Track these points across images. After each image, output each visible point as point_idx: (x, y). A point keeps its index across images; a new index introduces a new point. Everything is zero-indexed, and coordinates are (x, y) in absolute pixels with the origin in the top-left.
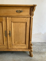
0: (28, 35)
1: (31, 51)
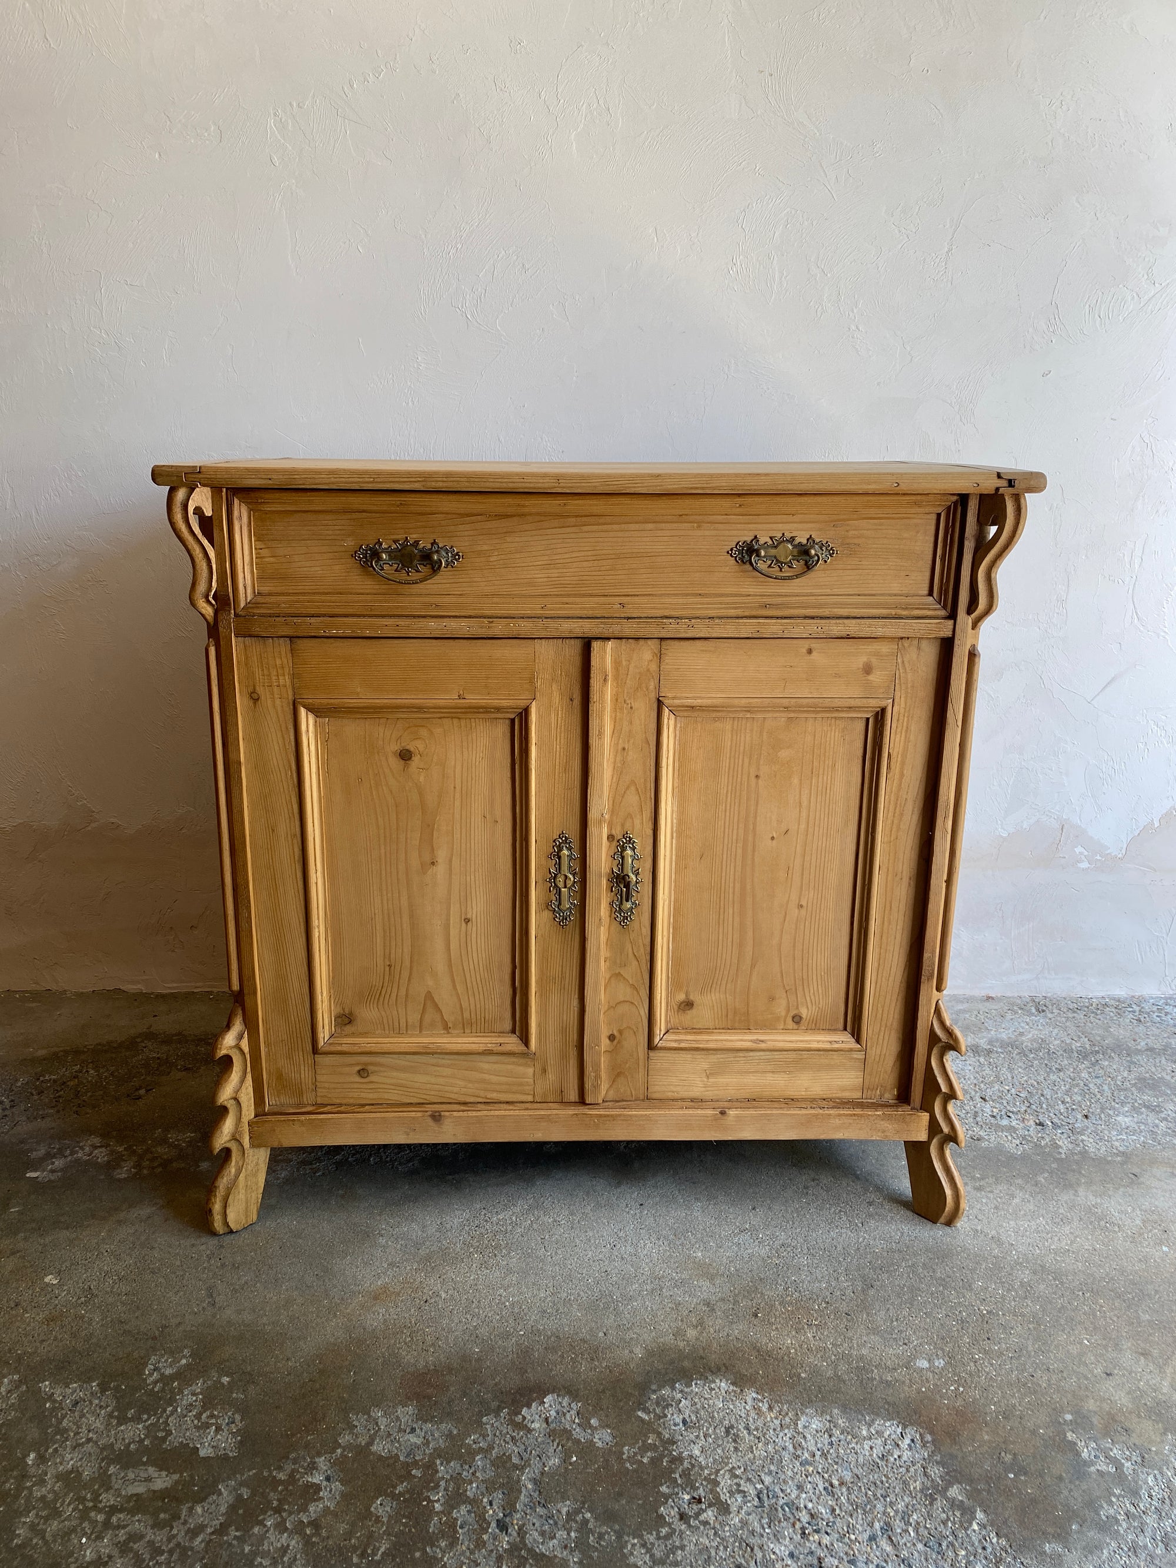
0: (902, 894)
1: (942, 1131)
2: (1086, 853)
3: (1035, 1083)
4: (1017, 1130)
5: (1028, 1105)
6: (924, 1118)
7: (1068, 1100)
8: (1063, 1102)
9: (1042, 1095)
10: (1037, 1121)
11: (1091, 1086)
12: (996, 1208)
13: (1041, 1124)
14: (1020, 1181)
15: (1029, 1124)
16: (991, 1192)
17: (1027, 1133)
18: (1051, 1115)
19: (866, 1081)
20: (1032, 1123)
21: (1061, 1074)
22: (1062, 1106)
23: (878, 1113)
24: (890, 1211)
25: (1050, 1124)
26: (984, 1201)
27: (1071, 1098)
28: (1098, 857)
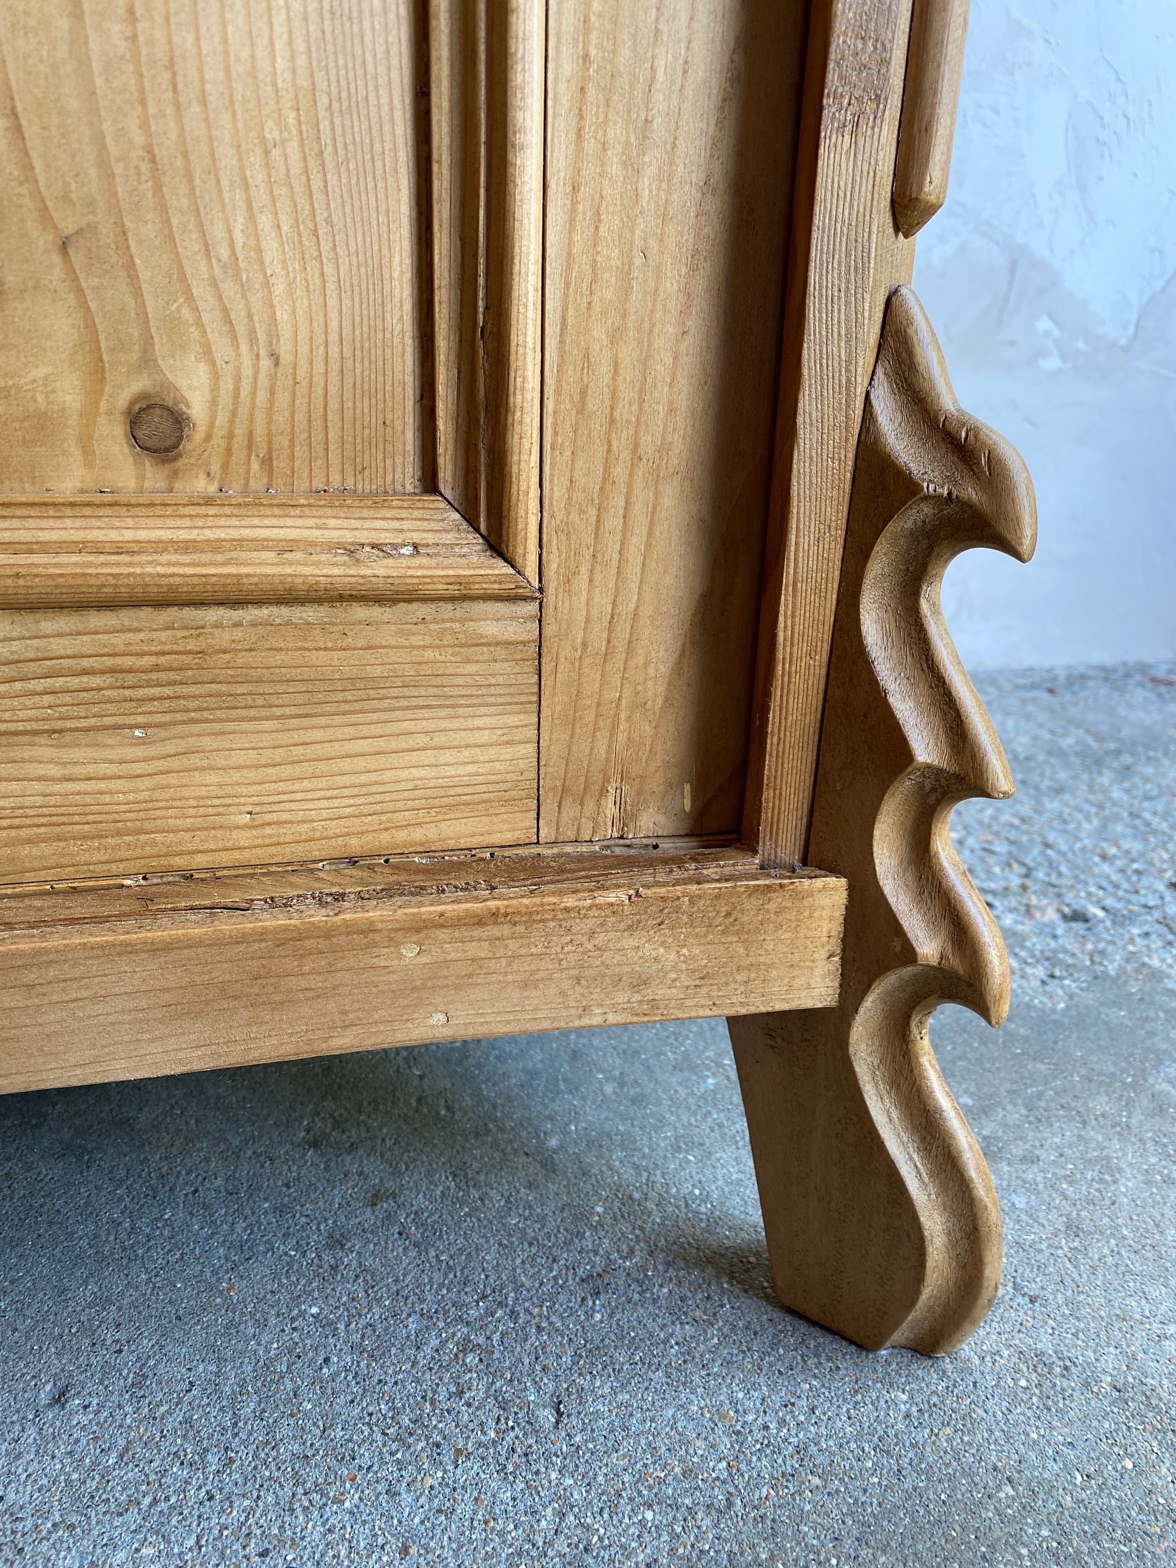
1: (908, 954)
2: (1057, 333)
3: (1016, 821)
4: (1025, 938)
5: (1023, 871)
6: (825, 901)
7: (1113, 851)
8: (1104, 857)
9: (1047, 845)
10: (1066, 910)
11: (1147, 815)
12: (1073, 1228)
13: (1078, 916)
14: (1101, 1104)
15: (1046, 919)
16: (1029, 1159)
17: (1053, 944)
18: (1093, 889)
19: (553, 753)
20: (1051, 915)
21: (1067, 797)
22: (1106, 868)
23: (612, 897)
24: (677, 1314)
25: (1101, 914)
26: (1020, 1202)
27: (1118, 847)
28: (1081, 345)
